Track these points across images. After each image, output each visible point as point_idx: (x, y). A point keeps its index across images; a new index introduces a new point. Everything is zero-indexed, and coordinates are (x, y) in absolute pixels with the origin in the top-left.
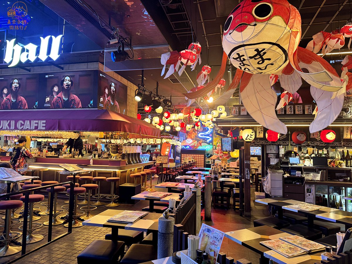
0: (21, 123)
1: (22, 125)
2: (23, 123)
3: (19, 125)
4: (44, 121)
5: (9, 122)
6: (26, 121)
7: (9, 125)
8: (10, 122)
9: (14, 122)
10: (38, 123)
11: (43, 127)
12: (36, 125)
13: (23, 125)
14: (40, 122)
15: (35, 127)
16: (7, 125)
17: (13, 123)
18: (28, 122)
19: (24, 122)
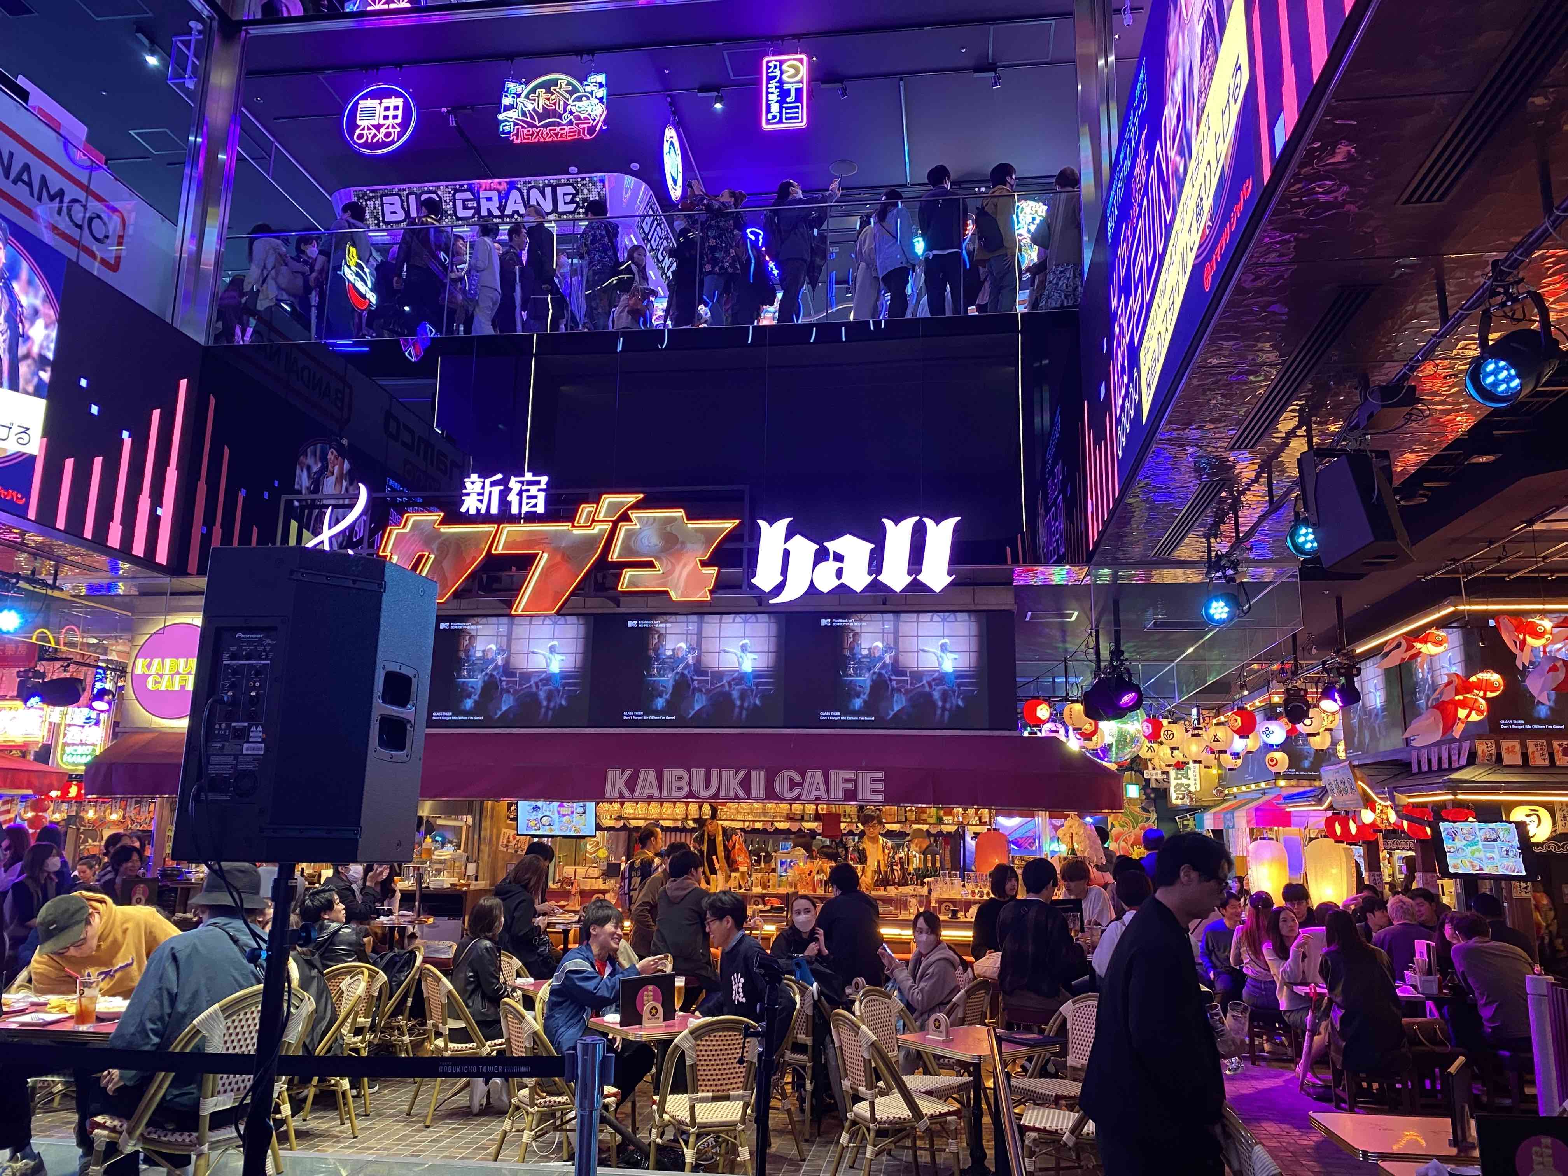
0: (791, 780)
1: (793, 785)
2: (797, 778)
3: (781, 785)
4: (880, 775)
5: (742, 773)
6: (809, 774)
7: (745, 784)
8: (747, 777)
9: (763, 773)
10: (855, 781)
11: (875, 792)
12: (850, 786)
13: (800, 785)
14: (864, 779)
15: (846, 792)
16: (734, 783)
17: (759, 777)
18: (819, 774)
19: (803, 776)
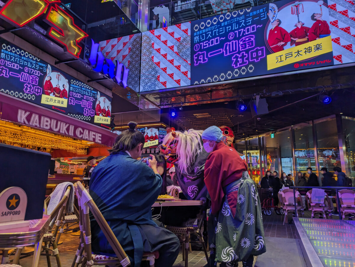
0: (80, 131)
4: (100, 135)
5: (67, 125)
6: (85, 130)
7: (68, 129)
8: (69, 127)
9: (73, 127)
10: (95, 136)
11: (99, 140)
13: (83, 134)
16: (65, 128)
18: (87, 132)
